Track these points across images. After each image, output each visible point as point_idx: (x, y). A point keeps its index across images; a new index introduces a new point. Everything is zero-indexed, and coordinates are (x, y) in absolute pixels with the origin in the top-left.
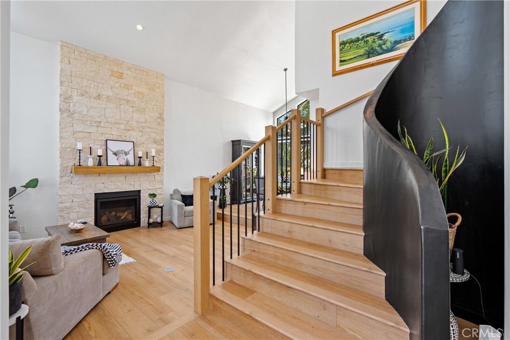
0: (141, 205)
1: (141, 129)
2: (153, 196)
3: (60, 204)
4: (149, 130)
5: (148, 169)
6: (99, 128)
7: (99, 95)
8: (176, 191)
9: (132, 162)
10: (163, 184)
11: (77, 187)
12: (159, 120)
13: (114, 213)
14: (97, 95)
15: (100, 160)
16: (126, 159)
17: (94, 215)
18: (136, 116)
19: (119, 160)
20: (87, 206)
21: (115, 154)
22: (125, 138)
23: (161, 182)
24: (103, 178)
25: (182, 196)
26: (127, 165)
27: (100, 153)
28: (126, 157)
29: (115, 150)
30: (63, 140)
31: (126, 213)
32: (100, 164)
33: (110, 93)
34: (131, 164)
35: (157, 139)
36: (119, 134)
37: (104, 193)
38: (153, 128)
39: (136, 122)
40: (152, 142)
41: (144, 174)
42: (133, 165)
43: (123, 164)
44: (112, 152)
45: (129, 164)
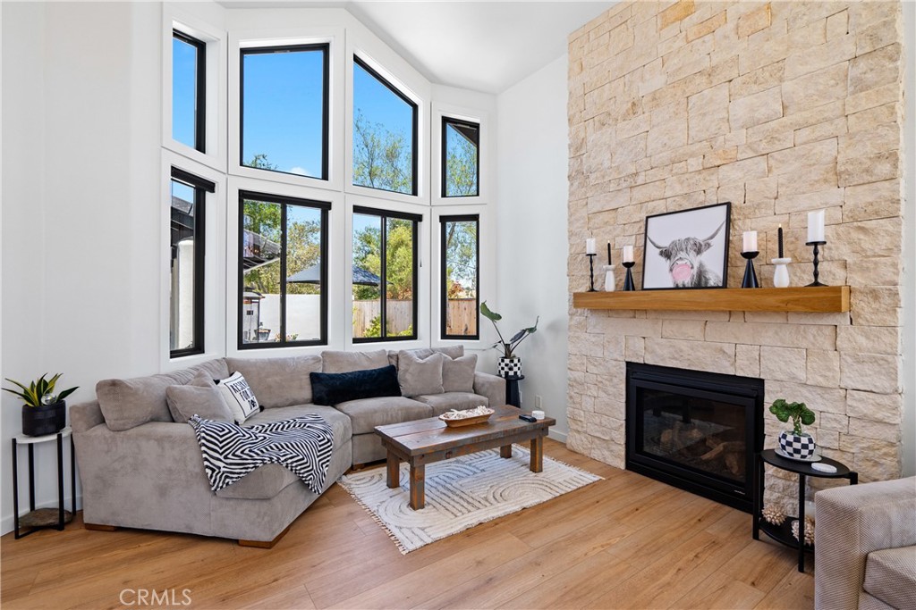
1: (764, 147)
4: (804, 134)
6: (635, 191)
7: (634, 104)
9: (715, 275)
10: (892, 375)
11: (593, 340)
13: (695, 433)
14: (630, 105)
15: (629, 274)
16: (696, 265)
17: (623, 417)
18: (742, 106)
19: (676, 270)
20: (611, 390)
21: (666, 254)
22: (702, 198)
23: (881, 361)
24: (643, 326)
26: (700, 284)
27: (629, 256)
28: (696, 260)
29: (665, 244)
32: (629, 285)
33: (659, 82)
34: (711, 283)
35: (850, 161)
36: (686, 191)
37: (645, 364)
38: (826, 120)
39: (743, 127)
40: (816, 181)
41: (780, 319)
42: (721, 285)
43: (686, 282)
44: (658, 251)
45: (707, 280)
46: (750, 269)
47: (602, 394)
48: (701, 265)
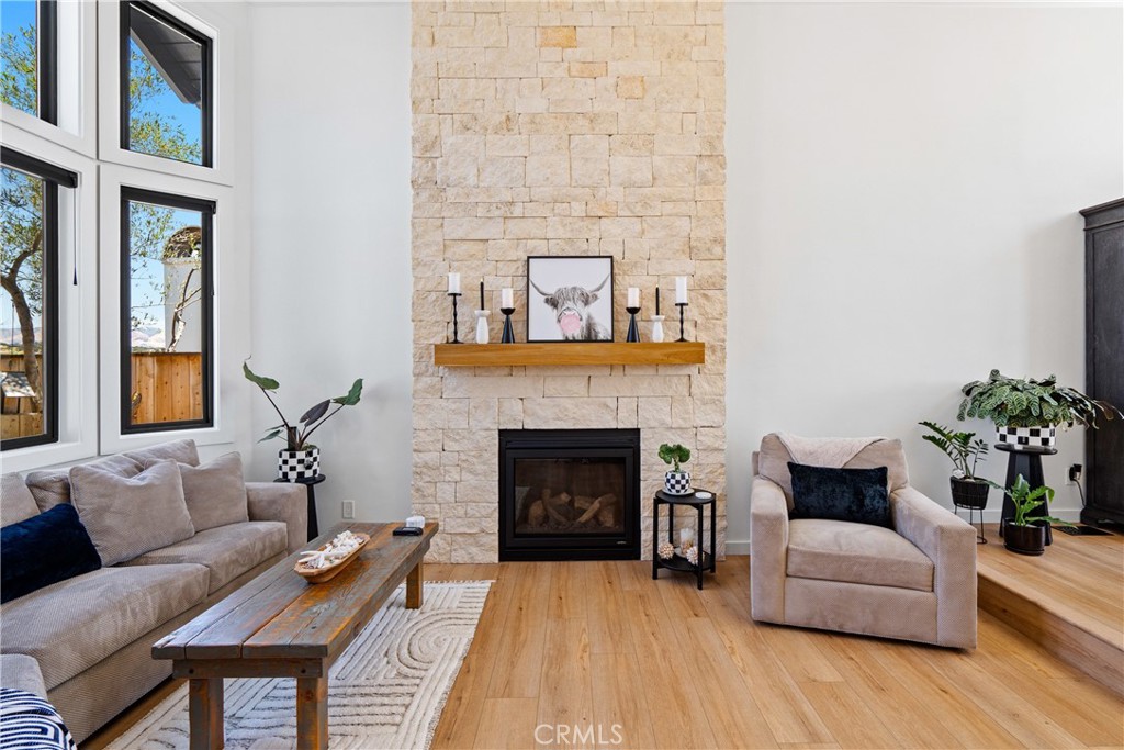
0: (642, 484)
1: (638, 209)
2: (678, 454)
3: (415, 454)
4: (668, 207)
5: (657, 354)
6: (511, 224)
7: (508, 118)
8: (773, 444)
9: (604, 329)
10: (723, 412)
11: (454, 407)
12: (705, 165)
13: (564, 497)
14: (504, 118)
15: (508, 325)
16: (585, 317)
17: (497, 498)
18: (620, 164)
19: (564, 320)
20: (480, 468)
21: (553, 302)
22: (585, 246)
23: (717, 402)
24: (522, 384)
25: (792, 467)
26: (590, 338)
27: (508, 301)
28: (585, 312)
29: (551, 291)
30: (420, 268)
31: (596, 504)
32: (508, 336)
33: (538, 105)
34: (601, 337)
35: (699, 239)
36: (569, 235)
37: (524, 430)
38: (683, 200)
39: (621, 185)
40: (678, 251)
41: (651, 371)
42: (610, 338)
43: (576, 335)
44: (544, 298)
45: (596, 333)
46: (633, 324)
47: (466, 476)
48: (589, 318)
